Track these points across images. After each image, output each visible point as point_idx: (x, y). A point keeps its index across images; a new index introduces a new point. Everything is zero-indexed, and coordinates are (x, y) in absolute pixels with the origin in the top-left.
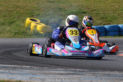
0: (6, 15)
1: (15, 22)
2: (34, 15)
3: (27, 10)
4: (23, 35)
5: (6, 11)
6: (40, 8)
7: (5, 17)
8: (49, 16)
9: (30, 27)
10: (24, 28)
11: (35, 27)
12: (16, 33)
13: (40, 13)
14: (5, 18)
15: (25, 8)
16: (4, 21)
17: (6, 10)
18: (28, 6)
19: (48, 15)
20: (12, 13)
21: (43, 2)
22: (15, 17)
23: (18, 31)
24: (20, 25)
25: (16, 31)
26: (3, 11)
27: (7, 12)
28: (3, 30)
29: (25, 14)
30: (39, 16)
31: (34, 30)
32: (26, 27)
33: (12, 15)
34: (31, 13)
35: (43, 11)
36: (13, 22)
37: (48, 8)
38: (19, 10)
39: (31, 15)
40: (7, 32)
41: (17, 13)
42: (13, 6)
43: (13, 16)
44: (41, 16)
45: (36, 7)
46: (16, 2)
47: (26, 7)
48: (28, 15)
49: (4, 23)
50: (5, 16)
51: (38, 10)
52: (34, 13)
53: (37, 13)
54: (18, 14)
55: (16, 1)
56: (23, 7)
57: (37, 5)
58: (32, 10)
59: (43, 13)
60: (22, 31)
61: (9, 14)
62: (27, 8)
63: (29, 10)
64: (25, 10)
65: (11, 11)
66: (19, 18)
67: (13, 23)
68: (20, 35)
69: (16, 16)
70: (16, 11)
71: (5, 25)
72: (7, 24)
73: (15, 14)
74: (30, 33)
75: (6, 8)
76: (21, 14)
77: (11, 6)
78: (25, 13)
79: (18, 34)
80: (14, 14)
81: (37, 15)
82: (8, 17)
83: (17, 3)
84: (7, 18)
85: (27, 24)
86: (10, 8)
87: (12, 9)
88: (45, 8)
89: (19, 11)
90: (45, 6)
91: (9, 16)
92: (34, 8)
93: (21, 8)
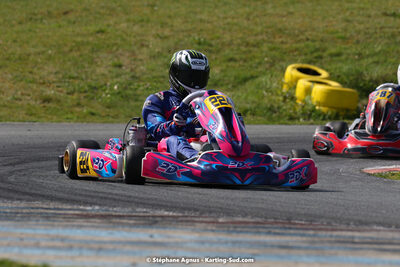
0: (237, 57)
1: (257, 77)
2: (325, 54)
3: (308, 39)
4: (264, 116)
5: (239, 45)
6: (348, 35)
7: (231, 63)
8: (370, 60)
9: (295, 93)
10: (277, 95)
12: (246, 112)
13: (345, 49)
14: (228, 66)
15: (302, 33)
16: (222, 74)
17: (239, 41)
18: (313, 30)
19: (368, 56)
20: (256, 49)
21: (369, 16)
22: (260, 64)
23: (254, 106)
24: (268, 86)
25: (248, 106)
26: (230, 44)
27: (243, 49)
29: (296, 53)
30: (336, 58)
31: (304, 101)
32: (283, 93)
33: (255, 57)
34: (316, 50)
35: (358, 42)
36: (252, 77)
37: (376, 33)
38: (280, 40)
39: (315, 54)
41: (271, 49)
42: (268, 27)
43: (257, 61)
44: (343, 57)
45: (337, 32)
46: (283, 16)
47: (305, 31)
48: (305, 54)
49: (219, 81)
50: (231, 60)
51: (340, 41)
53: (333, 50)
54: (274, 53)
55: (285, 13)
56: (297, 32)
57: (344, 25)
58: (322, 40)
59: (354, 50)
60: (269, 104)
61: (246, 52)
62: (308, 34)
63: (313, 41)
65: (256, 45)
66: (272, 65)
67: (250, 81)
68: (259, 115)
69: (266, 59)
70: (270, 42)
71: (222, 85)
72: (227, 84)
73: (264, 55)
74: (292, 111)
75: (240, 35)
76: (285, 53)
77: (259, 29)
78: (297, 50)
79: (253, 114)
80: (262, 52)
81: (332, 55)
82: (241, 63)
83: (285, 19)
84: (237, 65)
85: (287, 84)
86: (256, 35)
87: (260, 38)
88: (366, 34)
89: (282, 43)
90: (368, 28)
91: (245, 61)
92: (332, 33)
93: (289, 35)
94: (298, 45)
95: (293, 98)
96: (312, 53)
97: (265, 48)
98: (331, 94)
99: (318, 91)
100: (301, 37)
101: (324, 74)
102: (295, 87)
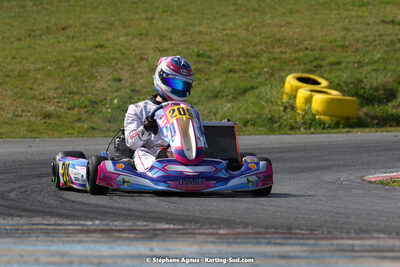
0: (237, 68)
1: (257, 88)
2: (324, 63)
3: (307, 49)
4: (265, 126)
5: (238, 56)
6: (347, 43)
7: (231, 75)
8: (370, 68)
9: (295, 103)
10: (278, 105)
12: (246, 123)
13: (344, 57)
14: (227, 78)
15: (301, 42)
16: (222, 86)
17: (238, 52)
18: (312, 39)
19: (367, 64)
20: (255, 60)
21: (368, 24)
22: (260, 74)
23: (255, 116)
24: (269, 96)
25: (249, 117)
26: (230, 55)
27: (242, 59)
28: (210, 112)
29: (295, 63)
30: (334, 67)
31: (304, 110)
32: (283, 103)
33: (254, 68)
34: (316, 60)
35: (357, 50)
36: (252, 88)
37: (375, 40)
38: (279, 50)
39: (315, 64)
41: (270, 59)
42: (267, 38)
43: (257, 71)
44: (343, 65)
45: (335, 41)
46: (282, 26)
47: (304, 40)
48: (305, 64)
49: (219, 92)
50: (231, 71)
51: (339, 49)
53: (333, 59)
54: (272, 63)
55: (283, 23)
56: (295, 41)
57: (342, 33)
58: (321, 49)
59: (353, 58)
60: (269, 115)
61: (245, 63)
62: (306, 44)
63: (313, 50)
65: (256, 56)
66: (272, 75)
67: (250, 92)
68: (260, 126)
69: (266, 70)
70: (269, 52)
71: (222, 97)
72: (227, 96)
73: (263, 65)
74: (292, 121)
75: (239, 46)
76: (284, 63)
77: (258, 40)
78: (296, 59)
79: (254, 125)
80: (261, 62)
81: (331, 64)
82: (241, 74)
83: (284, 29)
84: (236, 76)
85: (288, 94)
86: (255, 46)
87: (259, 48)
88: (365, 42)
89: (281, 53)
90: (367, 36)
91: (245, 72)
92: (331, 42)
93: (288, 45)
94: (297, 55)
95: (293, 108)
96: (311, 62)
97: (264, 58)
98: (331, 103)
99: (318, 101)
100: (300, 46)
101: (324, 83)
102: (295, 97)
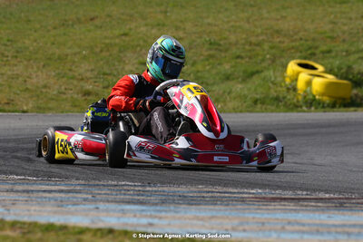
0: (243, 54)
1: (262, 71)
2: (317, 52)
3: (301, 39)
4: (273, 105)
5: (244, 44)
6: (335, 35)
7: (239, 60)
8: (357, 56)
9: (296, 85)
10: (281, 86)
11: (309, 83)
12: (256, 102)
13: (334, 47)
14: (236, 63)
15: (296, 34)
16: (233, 69)
17: (243, 41)
18: (305, 31)
19: (354, 53)
20: (258, 48)
21: (351, 19)
22: (263, 60)
23: (262, 96)
24: (273, 79)
25: (258, 97)
26: (236, 43)
27: (247, 47)
28: (224, 92)
29: (293, 51)
30: (328, 55)
31: (305, 92)
32: (286, 85)
33: (258, 55)
34: (310, 48)
35: (344, 41)
36: (258, 72)
37: (358, 33)
38: (278, 40)
39: (309, 52)
40: (235, 98)
41: (272, 48)
42: (266, 29)
43: (260, 58)
44: (333, 54)
45: (325, 33)
46: (278, 20)
47: (299, 32)
48: (301, 52)
49: (230, 75)
50: (238, 57)
51: (329, 40)
52: (316, 48)
53: (324, 48)
54: (274, 51)
55: (279, 17)
56: (291, 33)
57: (330, 26)
58: (314, 40)
59: (341, 47)
60: (275, 94)
61: (250, 51)
62: (301, 34)
63: (306, 40)
64: (295, 40)
65: (258, 45)
66: (273, 61)
67: (257, 75)
68: (268, 104)
69: (268, 56)
70: (270, 42)
71: (233, 79)
72: (238, 78)
73: (265, 52)
74: (295, 101)
75: (244, 36)
76: (283, 51)
77: (259, 31)
78: (293, 48)
79: (263, 103)
80: (264, 50)
81: (323, 52)
82: (247, 60)
83: (280, 22)
84: (243, 62)
85: (290, 78)
86: (257, 36)
87: (261, 38)
88: (351, 33)
89: (280, 42)
90: (352, 29)
91: (250, 58)
92: (322, 33)
93: (285, 36)
94: (294, 44)
95: (295, 89)
96: (307, 50)
97: (266, 46)
98: (329, 86)
99: (318, 84)
100: (295, 37)
101: (321, 68)
102: (296, 80)
